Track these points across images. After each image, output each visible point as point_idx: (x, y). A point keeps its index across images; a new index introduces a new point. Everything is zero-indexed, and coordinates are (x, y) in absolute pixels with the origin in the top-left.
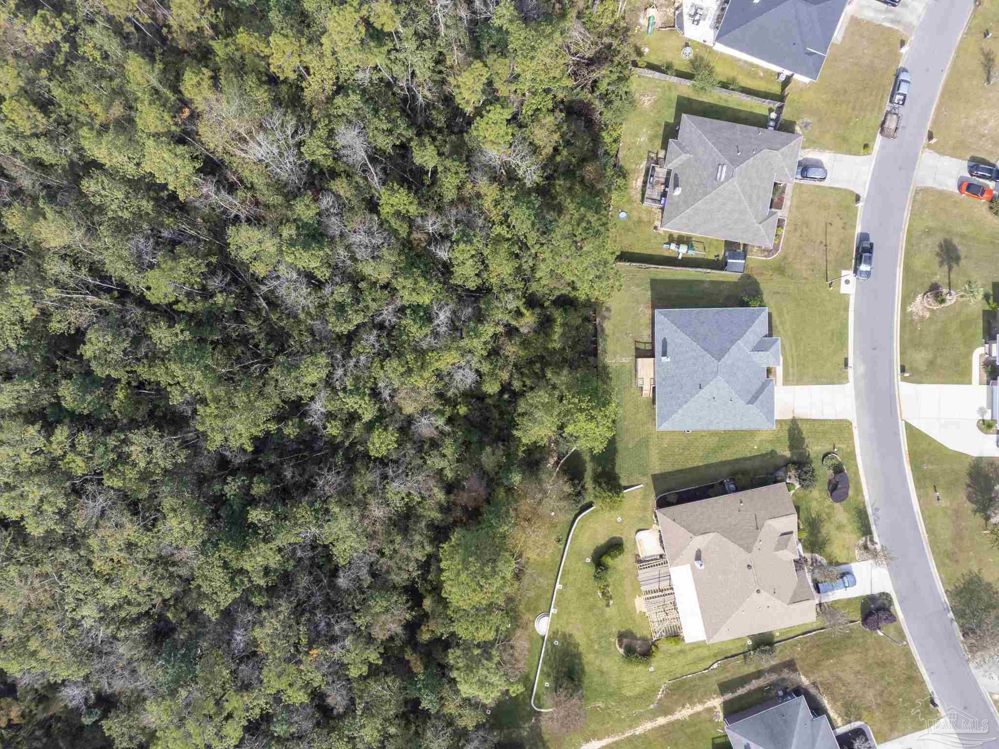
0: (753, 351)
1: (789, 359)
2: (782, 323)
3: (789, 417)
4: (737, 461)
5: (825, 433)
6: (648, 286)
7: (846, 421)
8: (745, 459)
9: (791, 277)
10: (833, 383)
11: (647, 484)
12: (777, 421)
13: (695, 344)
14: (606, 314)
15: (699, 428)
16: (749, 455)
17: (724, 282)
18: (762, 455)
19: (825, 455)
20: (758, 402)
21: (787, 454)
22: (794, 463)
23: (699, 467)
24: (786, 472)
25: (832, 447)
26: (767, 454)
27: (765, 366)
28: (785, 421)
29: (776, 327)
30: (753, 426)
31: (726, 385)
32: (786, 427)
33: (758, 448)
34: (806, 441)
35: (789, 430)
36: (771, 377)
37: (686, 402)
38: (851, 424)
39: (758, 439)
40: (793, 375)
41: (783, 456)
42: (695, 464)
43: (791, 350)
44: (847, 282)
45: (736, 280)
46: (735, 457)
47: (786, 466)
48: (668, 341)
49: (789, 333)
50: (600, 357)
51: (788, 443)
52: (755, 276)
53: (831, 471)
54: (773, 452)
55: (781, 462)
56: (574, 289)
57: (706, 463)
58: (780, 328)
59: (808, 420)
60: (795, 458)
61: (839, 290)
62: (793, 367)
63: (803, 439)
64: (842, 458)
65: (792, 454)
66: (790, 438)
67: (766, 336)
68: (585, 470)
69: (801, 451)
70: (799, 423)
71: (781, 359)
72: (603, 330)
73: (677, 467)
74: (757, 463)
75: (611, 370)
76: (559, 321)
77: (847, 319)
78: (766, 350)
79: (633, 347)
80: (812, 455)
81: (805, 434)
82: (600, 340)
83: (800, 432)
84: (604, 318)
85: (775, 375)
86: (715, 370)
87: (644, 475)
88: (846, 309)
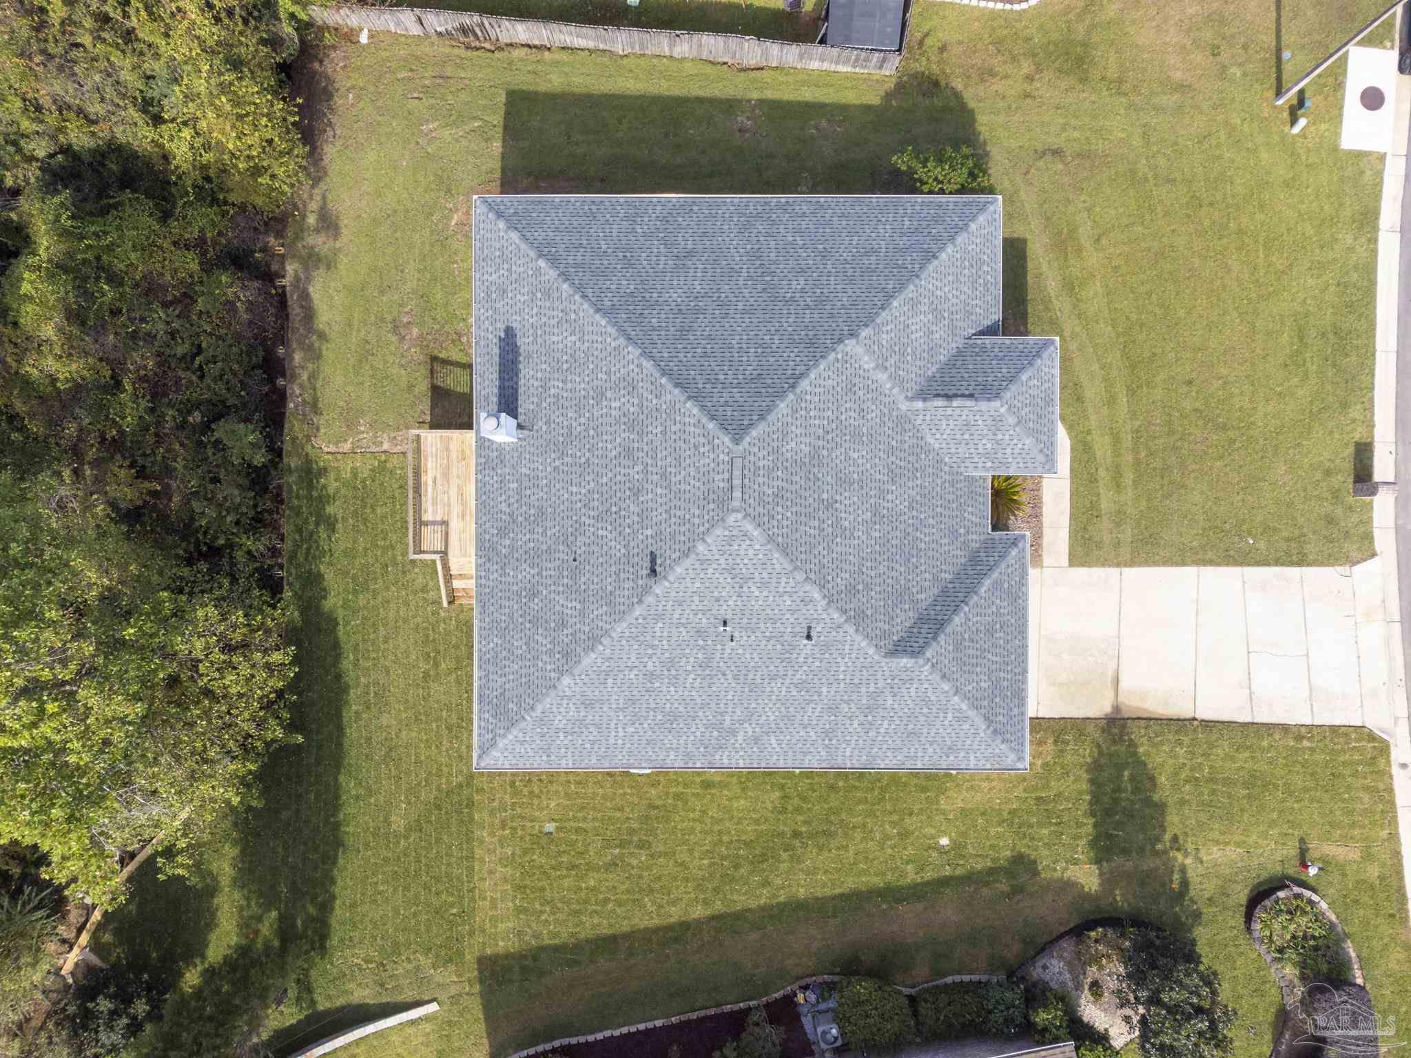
0: (924, 394)
1: (1102, 446)
2: (1070, 287)
3: (1097, 706)
4: (855, 901)
5: (1256, 783)
6: (497, 119)
7: (1363, 733)
8: (894, 895)
9: (1117, 85)
10: (1302, 562)
11: (455, 999)
12: (1037, 723)
13: (633, 351)
14: (317, 241)
15: (674, 761)
16: (911, 875)
17: (821, 106)
18: (969, 878)
19: (1260, 895)
20: (940, 648)
21: (1088, 877)
22: (1112, 921)
23: (685, 926)
24: (1079, 963)
25: (1292, 850)
26: (992, 871)
27: (984, 472)
28: (1077, 726)
29: (1047, 302)
30: (923, 757)
31: (779, 562)
32: (1081, 754)
33: (957, 846)
34: (1174, 821)
35: (1095, 768)
36: (1019, 526)
37: (593, 640)
38: (1383, 749)
39: (954, 801)
40: (1119, 517)
41: (1068, 885)
42: (675, 914)
43: (1111, 401)
44: (1373, 99)
45: (874, 99)
46: (851, 883)
47: (1079, 931)
48: (523, 342)
49: (1105, 329)
50: (294, 427)
51: (1088, 829)
52: (958, 84)
53: (1290, 971)
54: (1021, 865)
55: (1055, 914)
56: (154, 113)
57: (718, 907)
58: (1061, 305)
59: (1181, 725)
60: (1121, 899)
61: (1337, 135)
62: (1117, 483)
63: (1161, 807)
64: (1345, 903)
65: (1108, 881)
66: (1096, 799)
67: (991, 331)
68: (211, 925)
69: (1149, 863)
70: (1138, 733)
71: (1063, 440)
72: (309, 315)
73: (593, 925)
74: (949, 912)
75: (332, 486)
76: (46, 244)
77: (1369, 270)
78: (990, 392)
79: (423, 386)
80: (1202, 887)
81: (1165, 790)
82: (298, 357)
83: (1145, 780)
84: (312, 260)
85: (1037, 516)
86: (719, 481)
87: (449, 955)
88: (1368, 219)
